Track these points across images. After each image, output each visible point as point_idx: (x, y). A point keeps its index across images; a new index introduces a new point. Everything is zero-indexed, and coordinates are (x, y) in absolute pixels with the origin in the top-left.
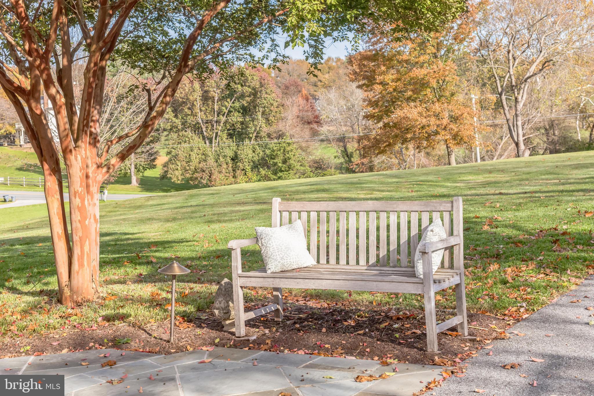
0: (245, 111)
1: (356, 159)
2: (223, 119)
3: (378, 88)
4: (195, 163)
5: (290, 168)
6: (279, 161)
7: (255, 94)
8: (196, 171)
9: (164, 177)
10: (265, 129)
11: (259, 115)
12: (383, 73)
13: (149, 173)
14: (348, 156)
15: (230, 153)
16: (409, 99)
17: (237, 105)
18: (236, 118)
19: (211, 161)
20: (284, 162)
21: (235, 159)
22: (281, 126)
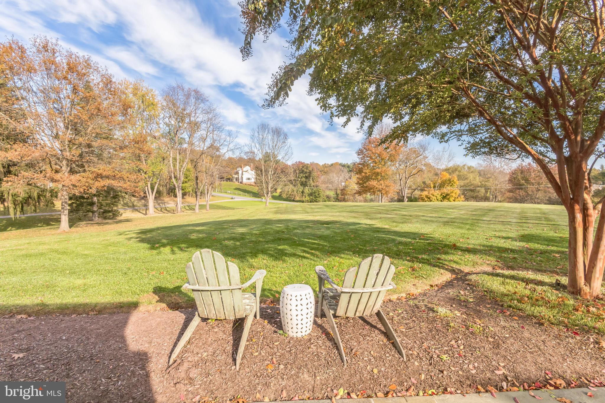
0: (306, 177)
1: (340, 196)
2: (299, 179)
3: (363, 174)
4: (290, 193)
5: (320, 197)
6: (317, 194)
7: (310, 172)
8: (290, 195)
9: (280, 196)
10: (313, 184)
11: (311, 179)
12: (366, 170)
13: (274, 194)
14: (337, 195)
15: (301, 191)
16: (374, 179)
17: (304, 175)
18: (304, 179)
19: (295, 192)
20: (318, 195)
21: (303, 192)
22: (317, 183)
